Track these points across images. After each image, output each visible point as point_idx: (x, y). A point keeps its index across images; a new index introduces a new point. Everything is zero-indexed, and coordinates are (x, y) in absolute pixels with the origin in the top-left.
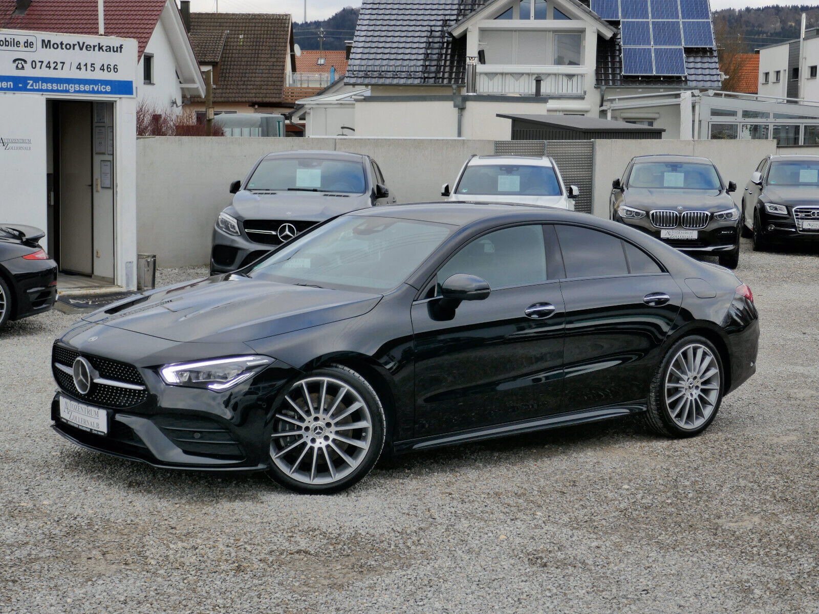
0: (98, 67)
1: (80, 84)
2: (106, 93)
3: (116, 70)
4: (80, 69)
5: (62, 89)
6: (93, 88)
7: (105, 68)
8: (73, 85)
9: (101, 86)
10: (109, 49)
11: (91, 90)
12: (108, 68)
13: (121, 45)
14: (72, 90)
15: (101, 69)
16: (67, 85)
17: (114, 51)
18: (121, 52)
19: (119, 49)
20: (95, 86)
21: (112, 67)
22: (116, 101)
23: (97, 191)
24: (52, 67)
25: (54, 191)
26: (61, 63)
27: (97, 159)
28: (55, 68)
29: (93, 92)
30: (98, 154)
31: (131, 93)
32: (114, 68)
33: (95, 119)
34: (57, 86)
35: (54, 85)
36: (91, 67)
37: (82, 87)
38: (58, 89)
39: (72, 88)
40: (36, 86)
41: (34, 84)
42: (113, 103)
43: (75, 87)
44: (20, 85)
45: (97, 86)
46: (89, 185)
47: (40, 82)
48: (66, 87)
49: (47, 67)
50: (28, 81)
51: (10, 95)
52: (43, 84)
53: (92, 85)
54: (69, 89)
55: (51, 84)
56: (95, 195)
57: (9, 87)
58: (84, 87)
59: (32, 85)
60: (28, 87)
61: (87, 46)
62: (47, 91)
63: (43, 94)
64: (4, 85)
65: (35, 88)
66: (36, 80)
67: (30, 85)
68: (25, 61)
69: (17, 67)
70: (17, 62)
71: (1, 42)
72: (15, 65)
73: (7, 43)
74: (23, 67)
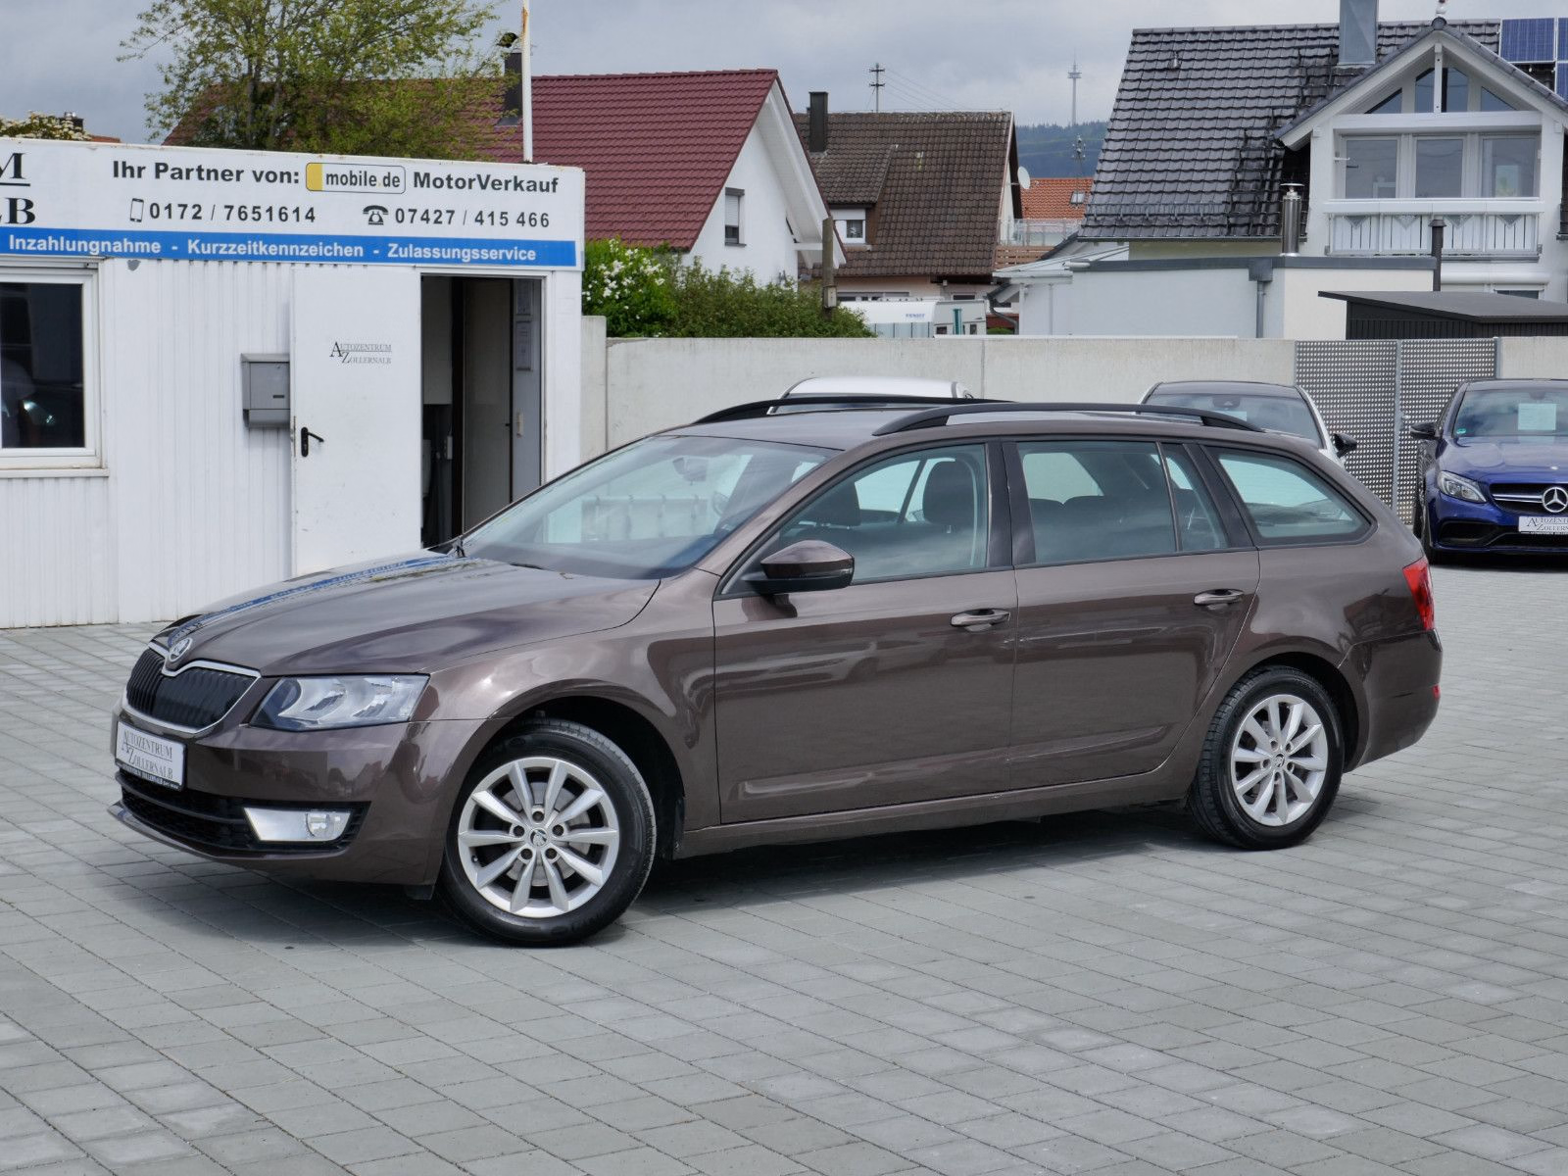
0: (512, 217)
1: (480, 249)
2: (528, 262)
3: (545, 222)
4: (481, 221)
5: (449, 256)
6: (504, 255)
7: (526, 219)
8: (468, 251)
9: (519, 251)
10: (533, 186)
11: (501, 258)
12: (530, 220)
13: (555, 179)
14: (467, 258)
15: (518, 222)
16: (458, 250)
17: (542, 190)
18: (554, 190)
19: (551, 186)
20: (506, 251)
21: (538, 218)
22: (545, 277)
23: (518, 435)
24: (432, 221)
25: (452, 435)
26: (448, 211)
27: (517, 378)
28: (436, 222)
29: (505, 261)
30: (520, 369)
31: (572, 263)
32: (542, 220)
33: (516, 310)
34: (441, 252)
35: (436, 251)
36: (502, 218)
37: (485, 254)
38: (441, 257)
39: (467, 254)
40: (403, 253)
41: (401, 249)
42: (540, 281)
43: (471, 254)
44: (376, 252)
45: (512, 251)
46: (507, 425)
47: (411, 246)
48: (456, 253)
49: (422, 219)
50: (390, 245)
51: (357, 269)
52: (416, 249)
53: (502, 248)
54: (461, 257)
55: (429, 249)
56: (517, 442)
57: (356, 254)
58: (489, 253)
59: (396, 252)
60: (390, 255)
61: (494, 181)
62: (422, 260)
63: (415, 267)
64: (348, 251)
65: (402, 256)
66: (404, 242)
67: (393, 250)
68: (385, 210)
69: (371, 220)
70: (370, 212)
71: (344, 179)
72: (368, 217)
73: (354, 180)
74: (381, 220)
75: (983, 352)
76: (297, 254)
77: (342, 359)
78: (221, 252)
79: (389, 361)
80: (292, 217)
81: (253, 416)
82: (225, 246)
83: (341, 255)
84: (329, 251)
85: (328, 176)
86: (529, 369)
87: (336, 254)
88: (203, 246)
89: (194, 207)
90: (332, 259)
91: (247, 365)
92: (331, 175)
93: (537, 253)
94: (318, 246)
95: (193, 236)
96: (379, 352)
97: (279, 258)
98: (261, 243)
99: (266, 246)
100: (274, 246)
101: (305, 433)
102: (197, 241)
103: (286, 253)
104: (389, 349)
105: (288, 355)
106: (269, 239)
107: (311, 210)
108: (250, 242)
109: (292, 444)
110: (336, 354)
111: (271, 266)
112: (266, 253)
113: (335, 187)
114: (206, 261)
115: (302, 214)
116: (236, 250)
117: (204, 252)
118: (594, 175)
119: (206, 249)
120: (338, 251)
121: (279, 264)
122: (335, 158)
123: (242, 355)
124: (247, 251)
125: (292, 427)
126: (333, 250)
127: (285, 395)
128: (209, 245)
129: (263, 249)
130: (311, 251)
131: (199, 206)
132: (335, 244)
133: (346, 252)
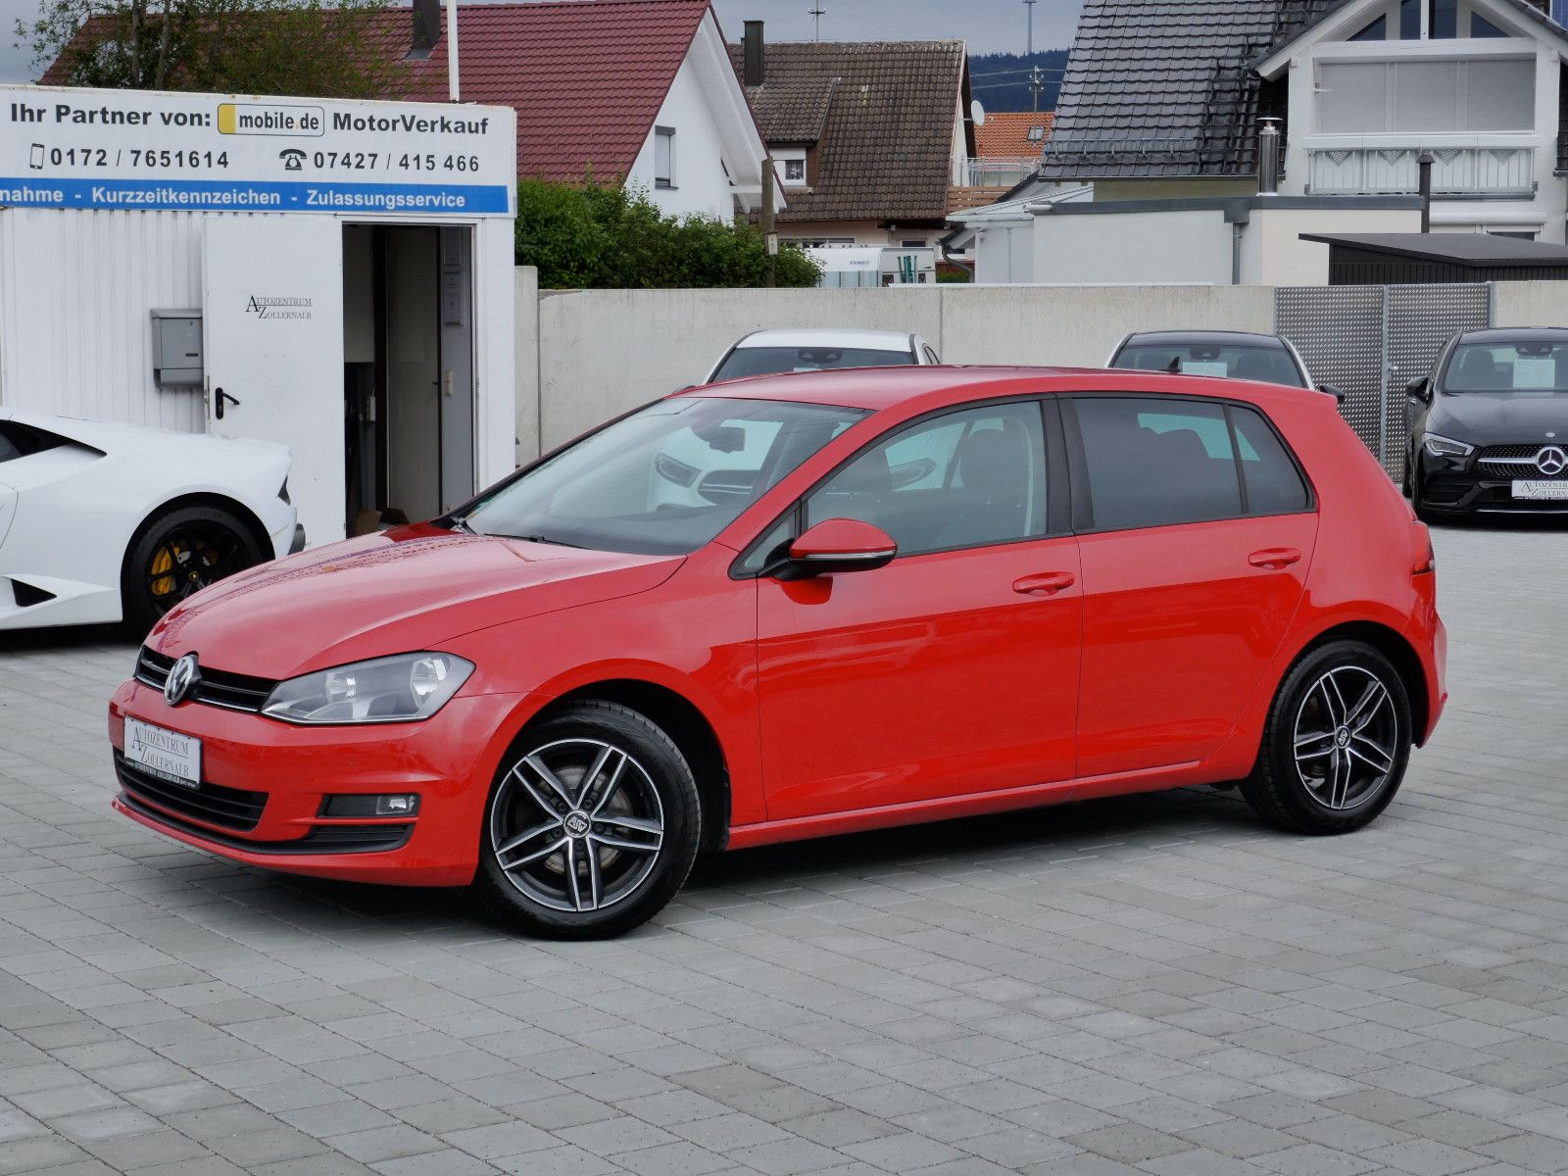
0: (440, 161)
1: (405, 196)
2: (456, 209)
3: (474, 166)
4: (406, 165)
5: (372, 203)
6: (431, 201)
7: (454, 163)
8: (393, 197)
9: (447, 196)
10: (462, 127)
11: (427, 204)
12: (459, 163)
13: (485, 120)
14: (391, 205)
15: (446, 166)
16: (382, 197)
17: (471, 131)
18: (484, 132)
19: (480, 127)
20: (434, 198)
21: (467, 162)
22: (475, 224)
23: (448, 395)
24: (353, 166)
25: (376, 395)
26: (370, 155)
27: (446, 333)
28: (358, 166)
29: (431, 208)
30: (448, 324)
31: (507, 212)
32: (471, 163)
33: (444, 261)
34: (363, 199)
35: (358, 197)
36: (428, 161)
37: (410, 200)
38: (364, 204)
39: (391, 201)
40: (323, 200)
41: (320, 196)
42: (470, 228)
43: (396, 201)
44: (294, 199)
45: (439, 198)
46: (435, 383)
47: (331, 192)
48: (380, 200)
49: (343, 163)
50: (309, 191)
51: (274, 217)
52: (337, 196)
53: (429, 195)
54: (386, 204)
55: (351, 196)
56: (445, 401)
57: (272, 202)
58: (414, 199)
59: (316, 199)
60: (309, 202)
61: (419, 123)
62: (344, 208)
63: (336, 215)
64: (264, 198)
65: (321, 203)
66: (323, 188)
67: (312, 197)
68: (303, 155)
69: (288, 164)
70: (287, 156)
71: (259, 120)
72: (285, 161)
73: (269, 121)
74: (299, 165)
75: (941, 301)
76: (209, 202)
77: (259, 313)
78: (128, 200)
79: (309, 315)
80: (204, 162)
81: (165, 377)
82: (132, 194)
83: (257, 202)
84: (243, 198)
85: (241, 118)
86: (457, 324)
87: (251, 202)
88: (108, 193)
89: (98, 152)
90: (246, 207)
91: (157, 321)
92: (245, 117)
93: (465, 198)
94: (232, 193)
95: (98, 183)
96: (297, 306)
97: (190, 207)
98: (170, 190)
99: (175, 194)
100: (186, 194)
101: (220, 393)
102: (102, 189)
103: (198, 201)
104: (309, 303)
105: (200, 310)
106: (179, 186)
107: (224, 155)
108: (158, 189)
109: (206, 405)
110: (253, 308)
111: (182, 215)
112: (176, 201)
113: (249, 130)
114: (112, 210)
115: (215, 160)
116: (144, 198)
117: (109, 200)
118: (526, 113)
119: (112, 198)
120: (254, 198)
121: (189, 212)
122: (248, 98)
123: (152, 311)
124: (156, 199)
125: (205, 388)
126: (247, 198)
127: (198, 354)
128: (115, 193)
129: (172, 197)
130: (224, 198)
131: (104, 152)
132: (250, 191)
133: (261, 198)
